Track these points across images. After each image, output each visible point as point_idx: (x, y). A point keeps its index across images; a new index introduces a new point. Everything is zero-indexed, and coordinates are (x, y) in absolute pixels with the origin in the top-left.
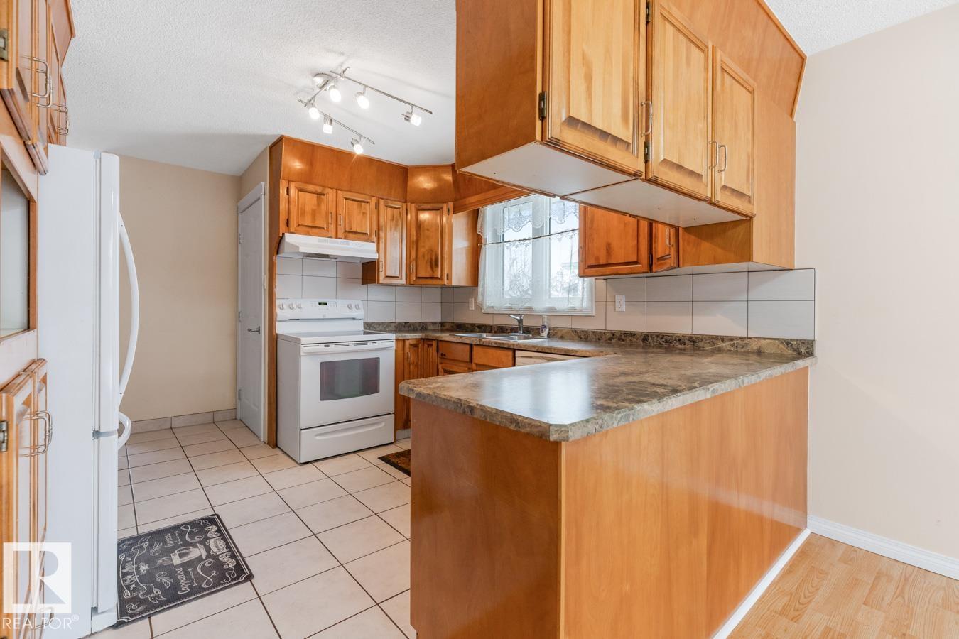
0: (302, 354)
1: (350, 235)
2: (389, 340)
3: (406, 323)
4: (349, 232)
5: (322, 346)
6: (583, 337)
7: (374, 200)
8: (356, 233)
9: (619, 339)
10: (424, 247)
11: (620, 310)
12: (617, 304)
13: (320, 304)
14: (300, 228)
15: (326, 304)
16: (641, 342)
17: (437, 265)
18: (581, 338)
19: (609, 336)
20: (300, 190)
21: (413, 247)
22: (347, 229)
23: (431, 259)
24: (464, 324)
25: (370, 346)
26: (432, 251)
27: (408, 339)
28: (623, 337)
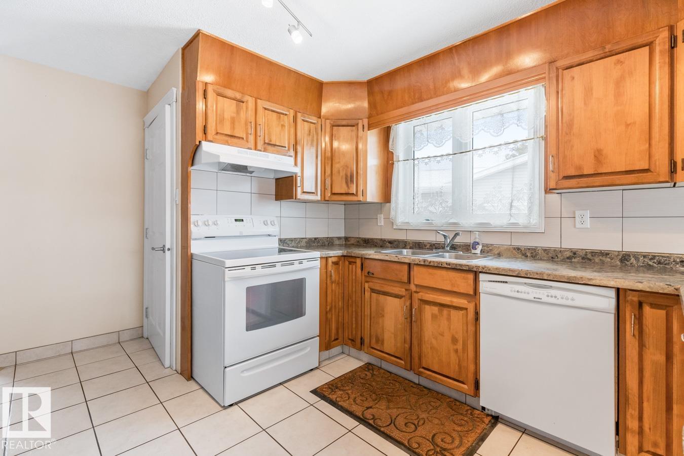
0: (226, 279)
1: (269, 148)
2: (314, 259)
3: (315, 239)
4: (269, 144)
5: (248, 269)
6: (529, 255)
7: (292, 113)
8: (275, 145)
9: (583, 258)
10: (339, 162)
11: (582, 226)
12: (578, 219)
13: (236, 220)
14: (218, 137)
15: (242, 220)
16: (618, 263)
17: (352, 181)
18: (527, 256)
19: (568, 254)
20: (219, 94)
21: (328, 163)
22: (267, 141)
23: (346, 175)
24: (372, 239)
25: (296, 266)
26: (347, 167)
27: (331, 257)
28: (589, 256)
